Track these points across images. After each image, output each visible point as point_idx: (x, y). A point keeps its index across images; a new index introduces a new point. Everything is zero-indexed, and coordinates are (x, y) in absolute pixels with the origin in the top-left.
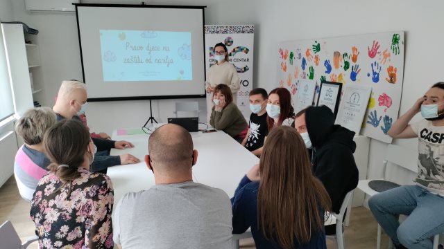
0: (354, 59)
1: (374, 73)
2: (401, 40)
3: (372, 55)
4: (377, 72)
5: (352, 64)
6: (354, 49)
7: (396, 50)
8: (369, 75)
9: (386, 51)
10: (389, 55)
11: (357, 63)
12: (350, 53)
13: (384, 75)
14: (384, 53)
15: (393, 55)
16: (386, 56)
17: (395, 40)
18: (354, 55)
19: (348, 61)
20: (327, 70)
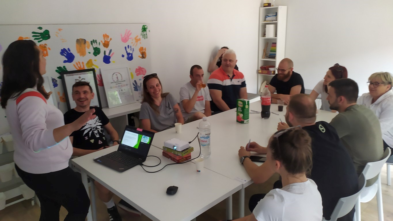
0: (106, 45)
1: (128, 54)
2: (148, 30)
3: (125, 40)
4: (131, 53)
6: (106, 36)
7: (144, 36)
8: (123, 56)
9: (137, 36)
10: (140, 40)
11: (110, 48)
12: (100, 39)
13: (137, 54)
14: (136, 38)
16: (137, 40)
17: (144, 29)
18: (105, 41)
19: (98, 47)
20: (66, 59)
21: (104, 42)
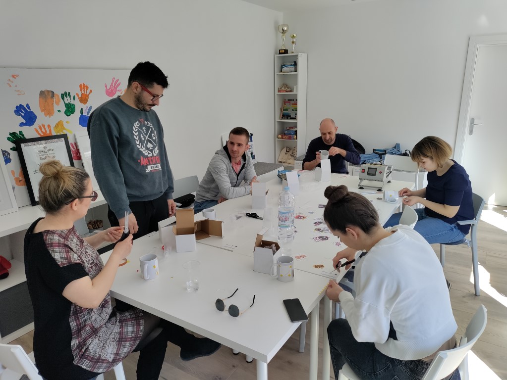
0: (84, 99)
3: (111, 93)
6: (83, 87)
12: (75, 91)
18: (82, 94)
19: (72, 103)
20: (24, 121)
21: (80, 96)
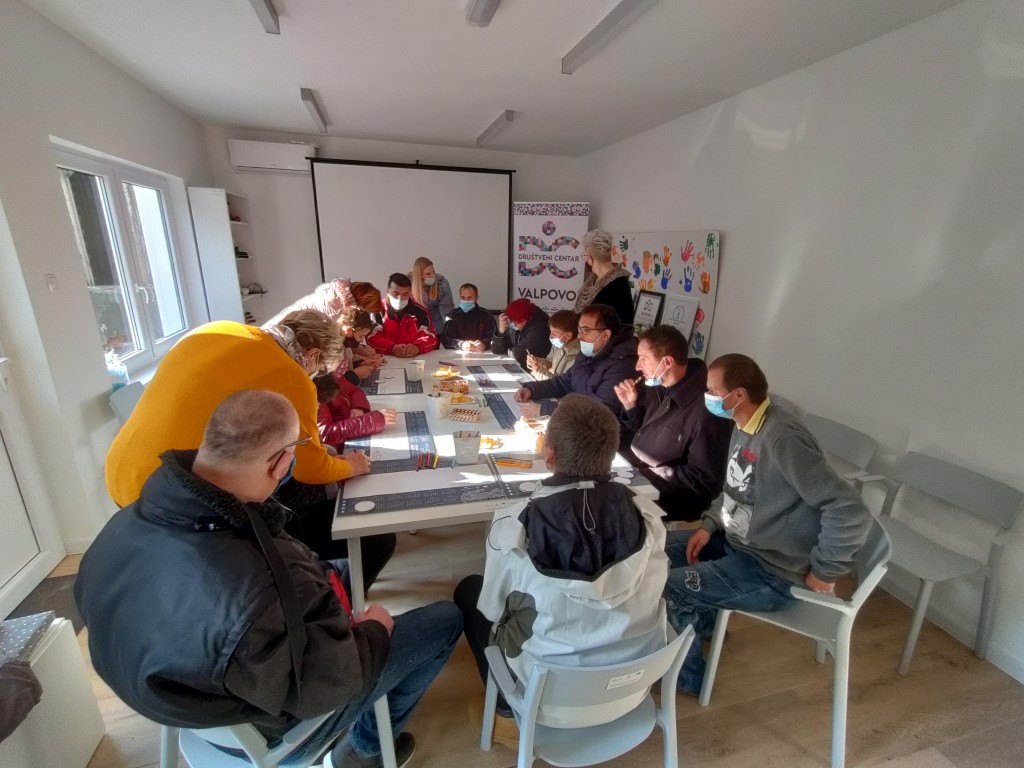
0: (666, 262)
1: (687, 281)
2: (716, 242)
3: (685, 257)
4: (690, 278)
5: (663, 268)
6: (666, 249)
7: (710, 254)
8: (681, 282)
9: (700, 253)
10: (703, 259)
11: (669, 267)
12: (661, 254)
13: (697, 284)
14: (698, 255)
15: (707, 259)
16: (700, 260)
17: (710, 241)
19: (659, 264)
21: (664, 258)
